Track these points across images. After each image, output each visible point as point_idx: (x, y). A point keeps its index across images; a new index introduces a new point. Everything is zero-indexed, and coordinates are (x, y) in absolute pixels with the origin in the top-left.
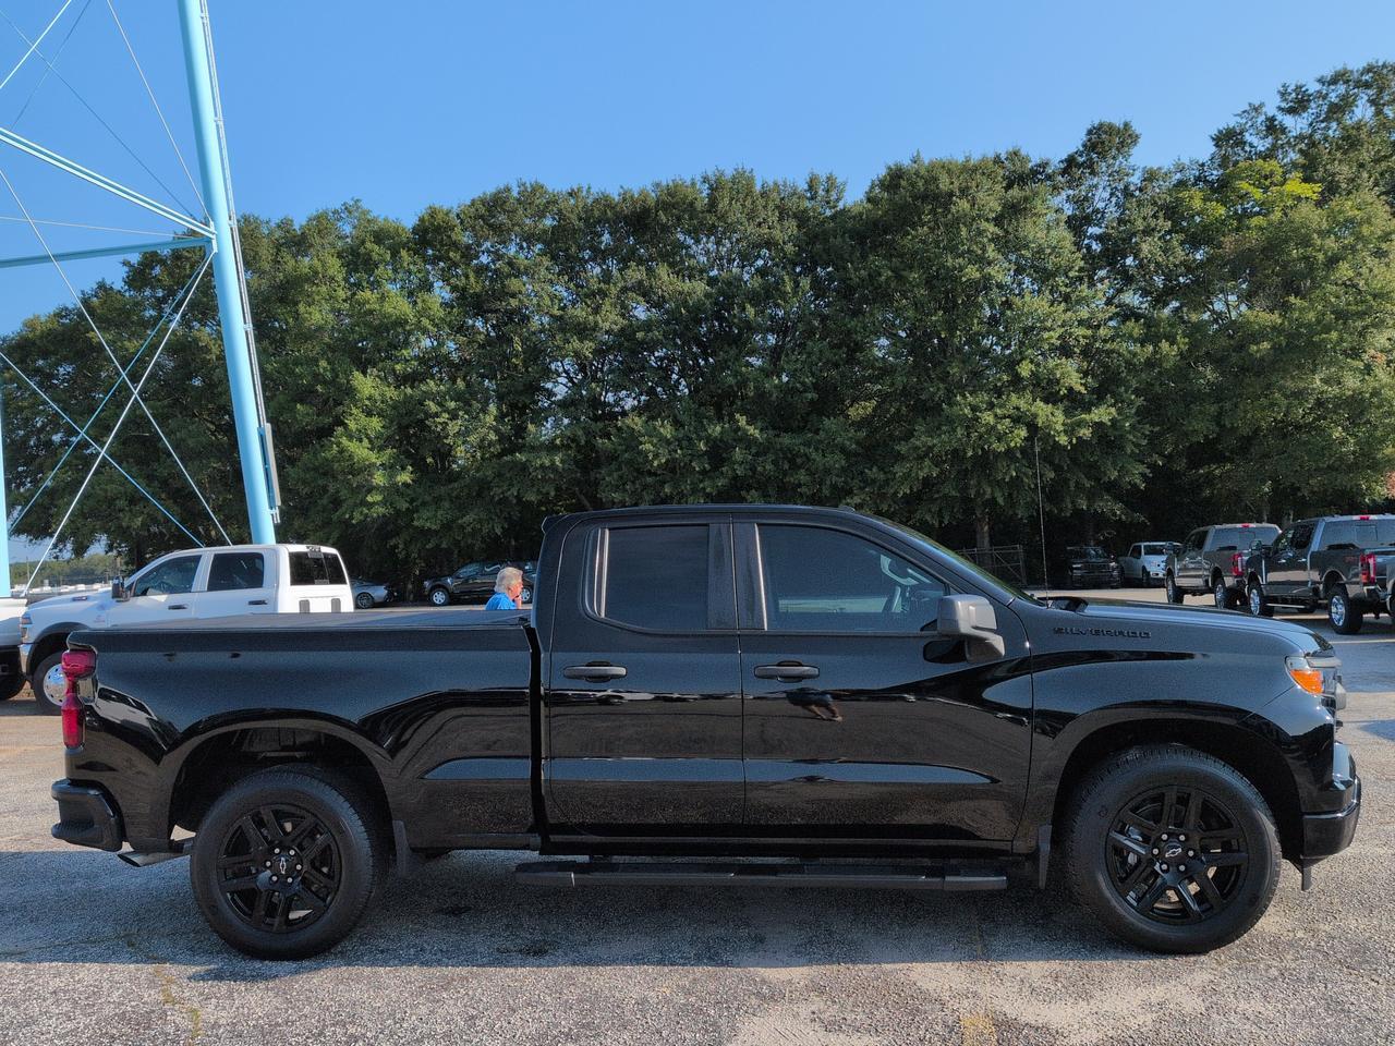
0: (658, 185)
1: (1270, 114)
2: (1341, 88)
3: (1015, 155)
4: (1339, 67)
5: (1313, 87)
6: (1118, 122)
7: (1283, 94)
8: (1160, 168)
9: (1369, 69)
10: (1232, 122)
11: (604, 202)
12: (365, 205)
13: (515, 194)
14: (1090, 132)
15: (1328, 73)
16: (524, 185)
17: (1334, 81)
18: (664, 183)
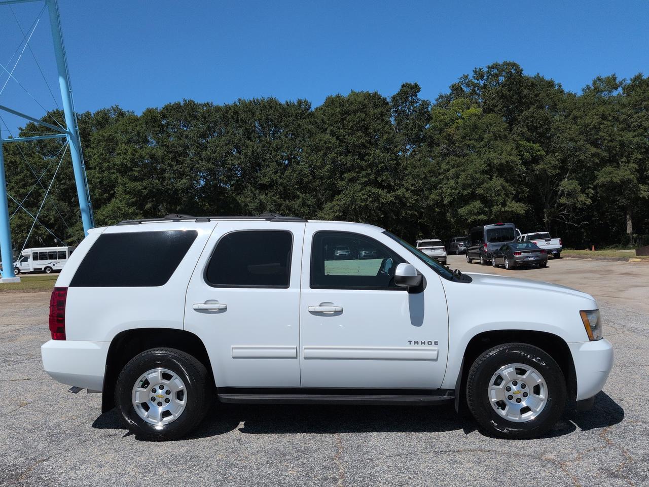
0: (240, 100)
1: (470, 79)
2: (495, 71)
3: (376, 93)
4: (495, 62)
5: (485, 70)
6: (413, 83)
7: (475, 72)
8: (427, 101)
9: (506, 64)
10: (457, 81)
11: (218, 109)
12: (120, 107)
13: (182, 104)
14: (403, 86)
15: (490, 64)
16: (186, 101)
17: (493, 67)
18: (243, 99)
